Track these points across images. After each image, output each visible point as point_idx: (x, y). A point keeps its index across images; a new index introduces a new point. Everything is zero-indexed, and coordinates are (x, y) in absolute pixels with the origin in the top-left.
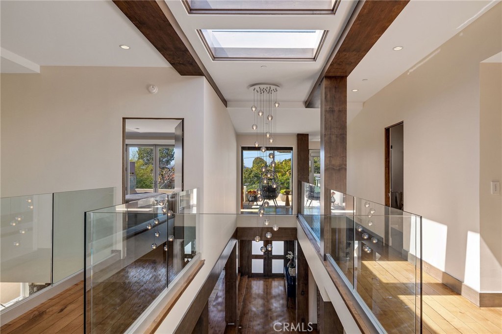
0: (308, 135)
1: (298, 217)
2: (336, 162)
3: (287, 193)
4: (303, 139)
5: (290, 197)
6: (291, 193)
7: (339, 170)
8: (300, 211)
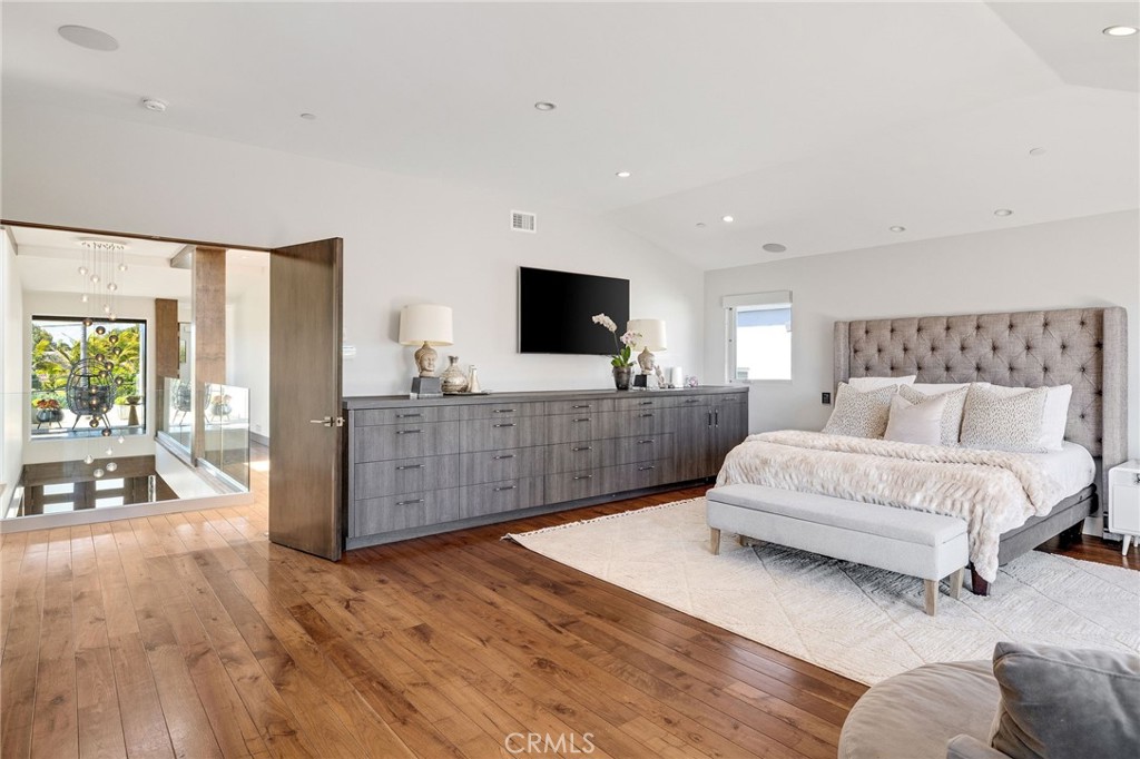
0: (176, 301)
1: (156, 435)
2: (211, 350)
3: (133, 402)
4: (166, 308)
5: (139, 409)
6: (141, 401)
7: (215, 359)
8: (160, 426)
